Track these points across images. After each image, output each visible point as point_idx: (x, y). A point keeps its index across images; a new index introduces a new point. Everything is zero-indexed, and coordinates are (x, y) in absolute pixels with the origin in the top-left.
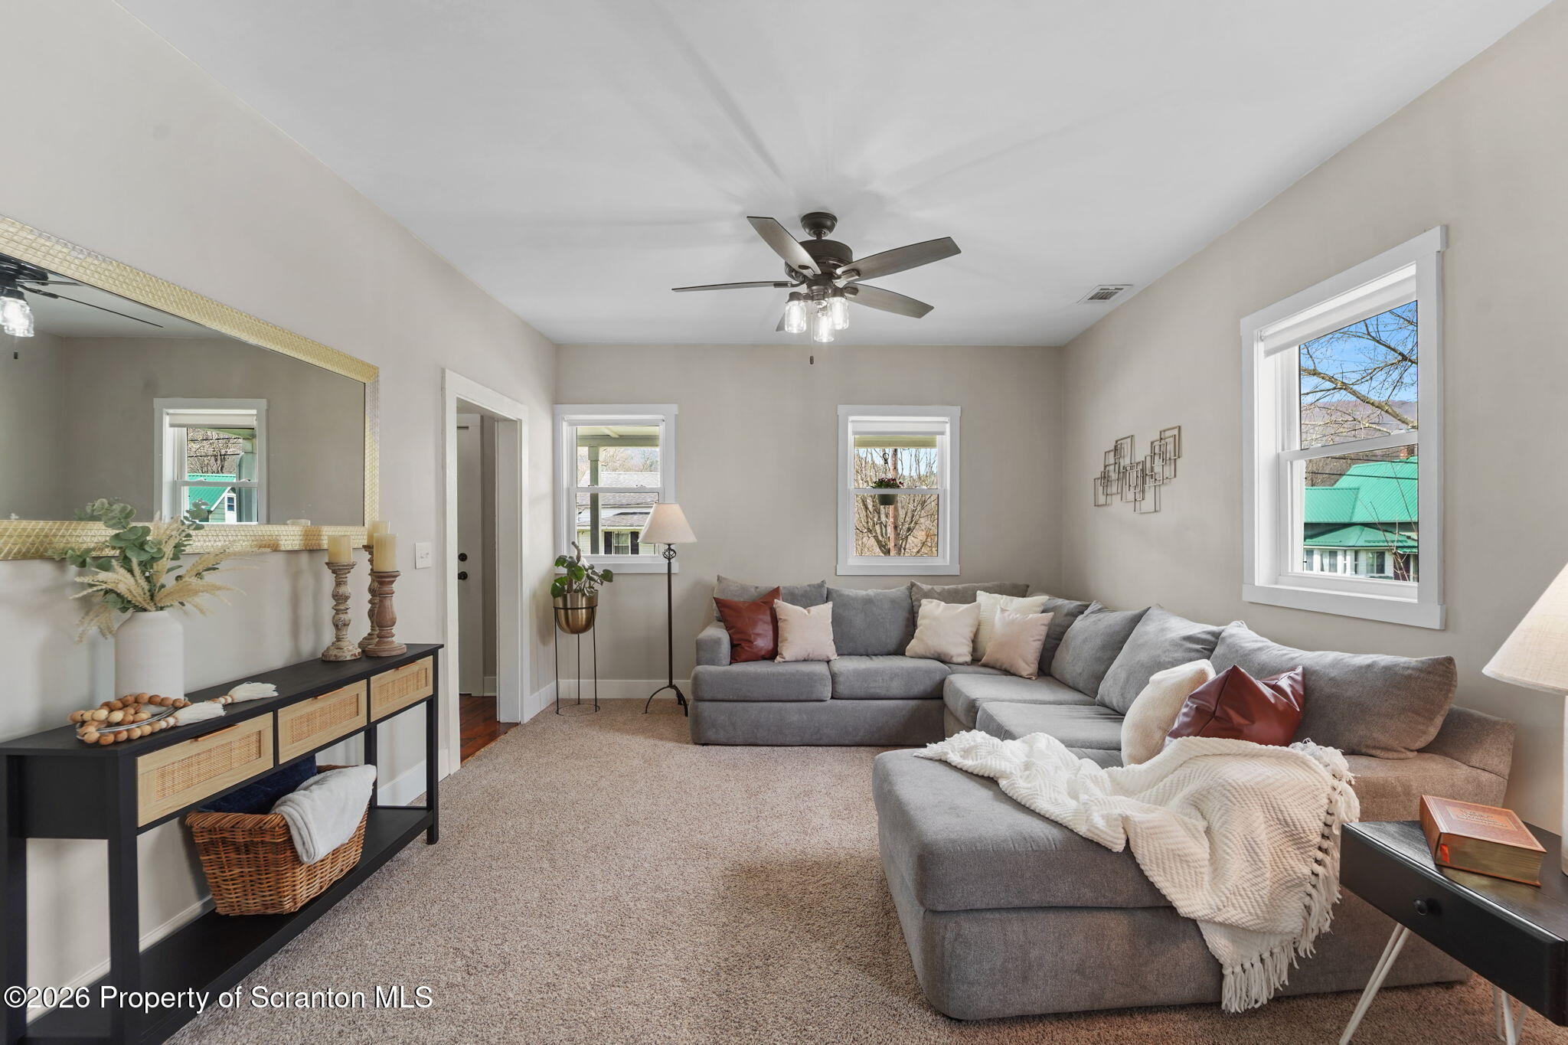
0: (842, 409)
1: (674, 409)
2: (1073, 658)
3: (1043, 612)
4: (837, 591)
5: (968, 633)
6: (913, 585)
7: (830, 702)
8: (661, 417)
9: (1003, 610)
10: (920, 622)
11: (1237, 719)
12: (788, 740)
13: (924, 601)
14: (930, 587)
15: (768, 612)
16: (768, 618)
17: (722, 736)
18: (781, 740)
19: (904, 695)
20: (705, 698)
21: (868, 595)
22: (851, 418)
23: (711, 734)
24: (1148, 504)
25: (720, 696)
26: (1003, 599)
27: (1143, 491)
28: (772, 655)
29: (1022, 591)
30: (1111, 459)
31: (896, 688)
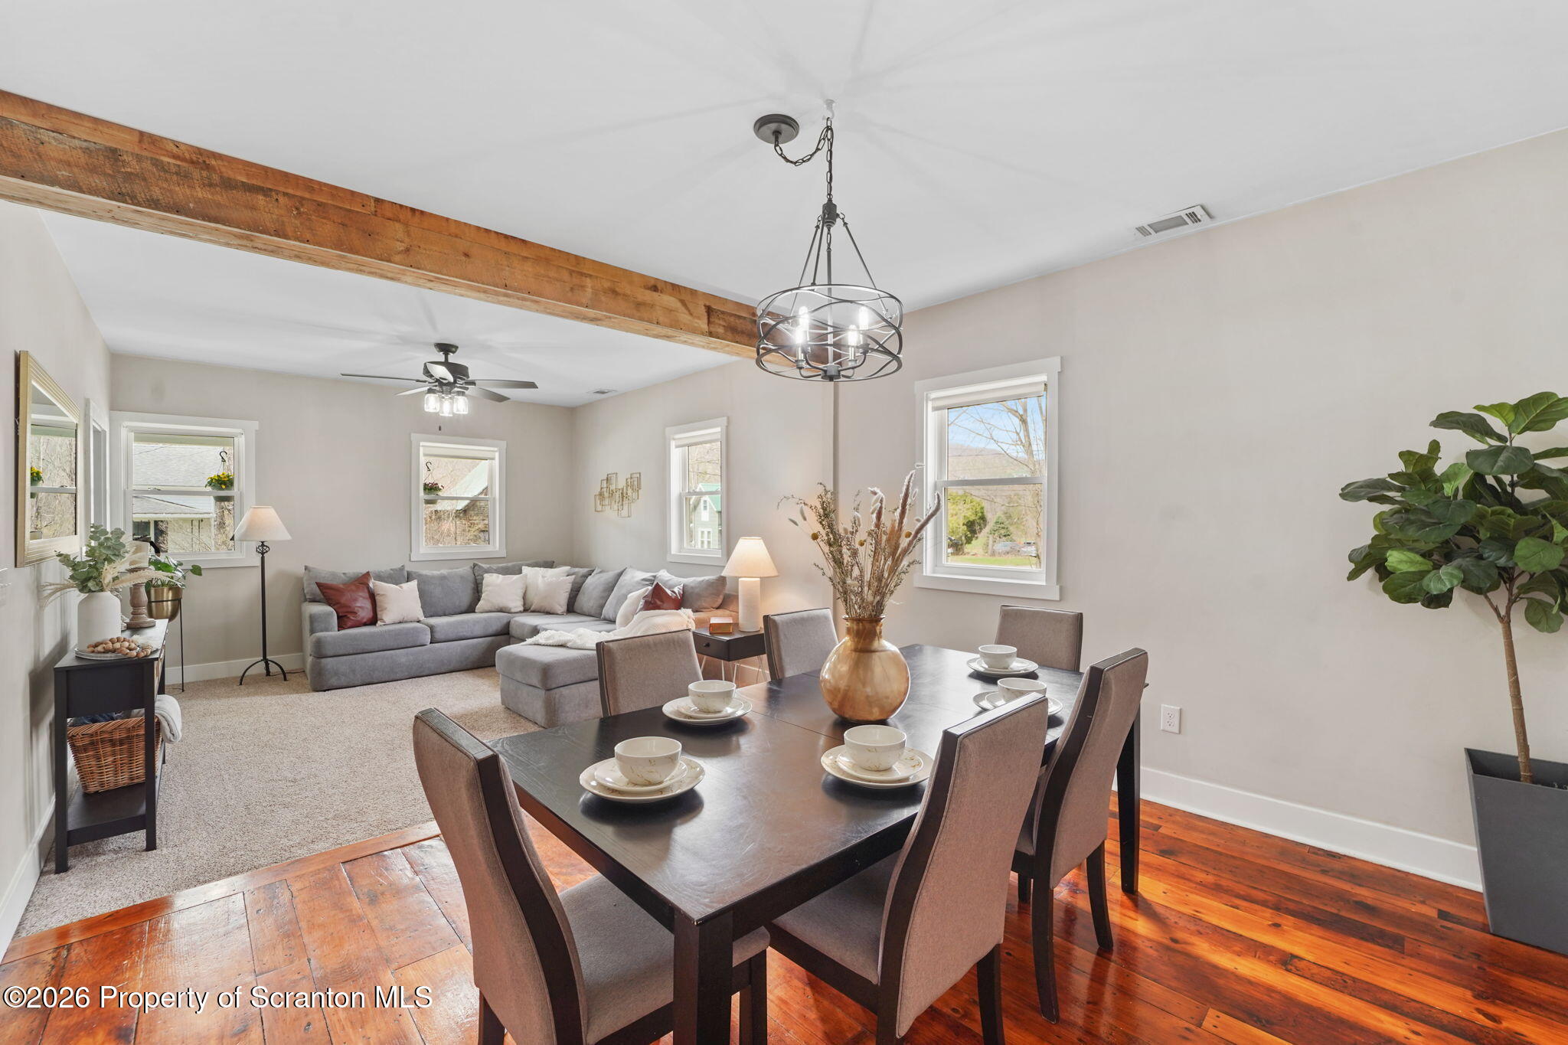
0: (414, 436)
1: (255, 425)
2: (586, 601)
3: (568, 576)
4: (415, 573)
5: (520, 593)
6: (475, 565)
7: (429, 646)
8: (240, 431)
9: (543, 577)
10: (484, 589)
12: (398, 676)
13: (486, 575)
14: (488, 566)
15: (366, 590)
16: (367, 595)
17: (343, 681)
18: (392, 677)
19: (482, 635)
20: (329, 655)
21: (441, 574)
22: (422, 444)
23: (334, 681)
24: (625, 512)
25: (341, 652)
26: (541, 570)
27: (622, 505)
28: (373, 621)
29: (550, 565)
30: (605, 485)
31: (478, 631)
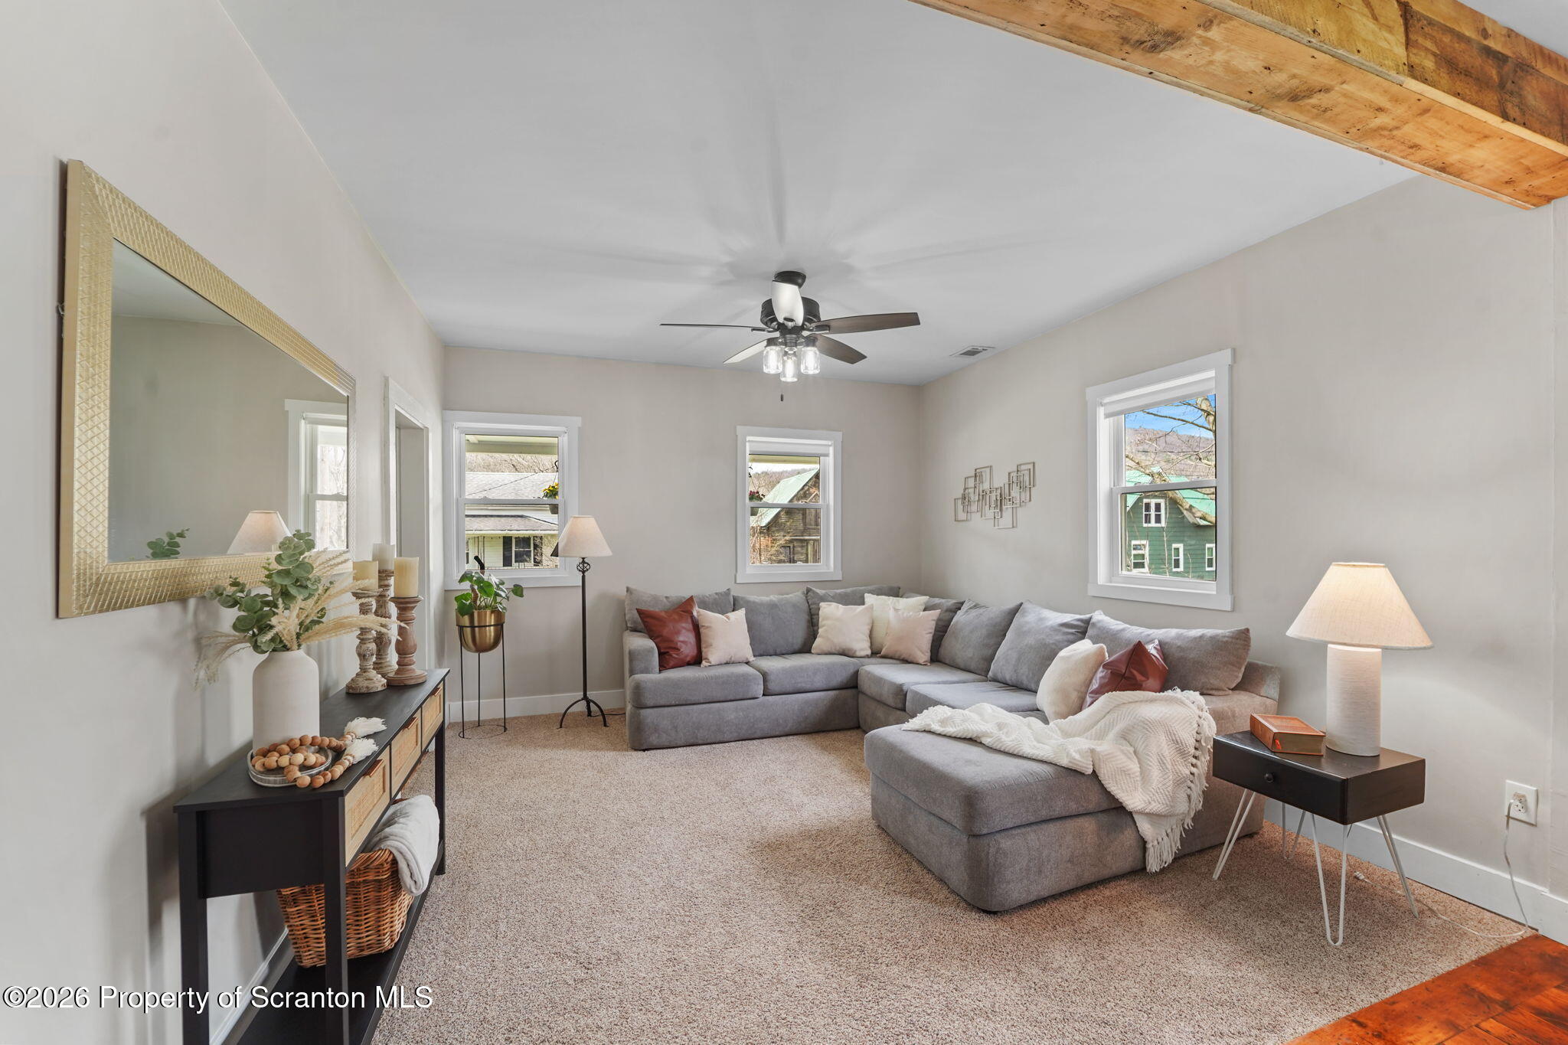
0: (740, 429)
1: (577, 421)
2: (957, 646)
3: (925, 610)
4: (743, 598)
5: (866, 630)
6: (809, 590)
7: (762, 699)
8: (564, 429)
9: (896, 610)
10: (821, 622)
11: (1139, 677)
12: (727, 737)
13: (822, 604)
14: (824, 592)
15: (690, 620)
16: (690, 626)
17: (664, 740)
18: (720, 738)
19: (825, 687)
20: (649, 705)
21: (771, 600)
22: (749, 438)
23: (654, 740)
24: (1007, 519)
25: (662, 702)
26: (890, 601)
27: (1001, 510)
28: (697, 660)
29: (896, 592)
30: (971, 483)
31: (819, 681)
